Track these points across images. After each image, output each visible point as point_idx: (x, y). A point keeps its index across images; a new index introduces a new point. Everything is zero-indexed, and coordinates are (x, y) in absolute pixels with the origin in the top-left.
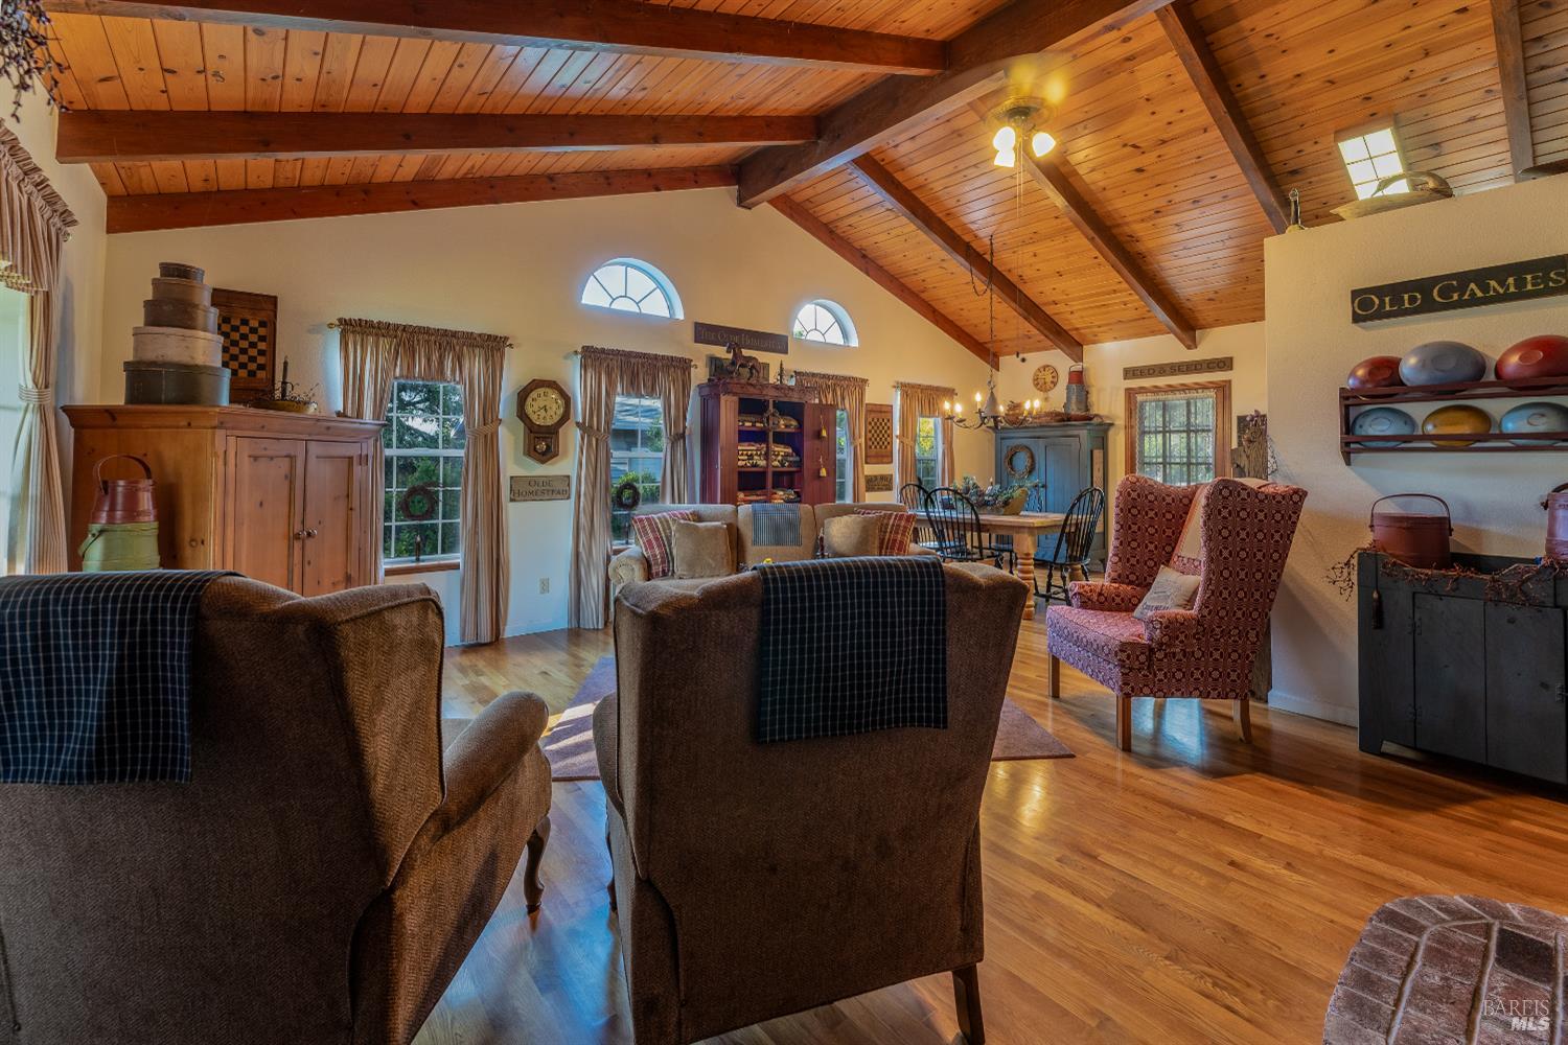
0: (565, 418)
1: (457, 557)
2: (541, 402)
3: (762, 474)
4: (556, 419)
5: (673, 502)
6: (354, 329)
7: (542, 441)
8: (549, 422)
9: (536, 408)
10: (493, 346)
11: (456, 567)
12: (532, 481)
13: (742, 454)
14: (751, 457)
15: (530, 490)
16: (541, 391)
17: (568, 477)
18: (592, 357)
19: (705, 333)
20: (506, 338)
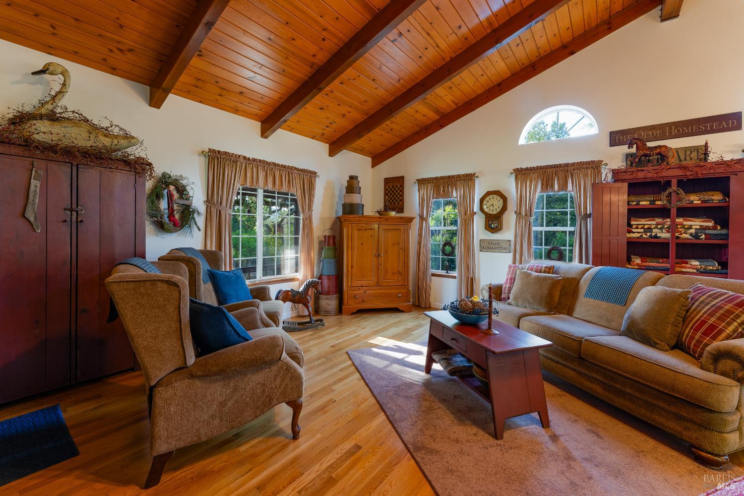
0: (504, 208)
1: (454, 273)
2: (490, 203)
3: (665, 245)
4: (499, 210)
5: (581, 261)
6: (422, 182)
7: (494, 222)
8: (495, 212)
9: (488, 205)
10: (469, 179)
11: (455, 277)
12: (490, 242)
13: (637, 228)
14: (650, 229)
15: (487, 246)
16: (491, 196)
17: (510, 241)
18: (521, 174)
19: (616, 138)
20: (474, 174)
